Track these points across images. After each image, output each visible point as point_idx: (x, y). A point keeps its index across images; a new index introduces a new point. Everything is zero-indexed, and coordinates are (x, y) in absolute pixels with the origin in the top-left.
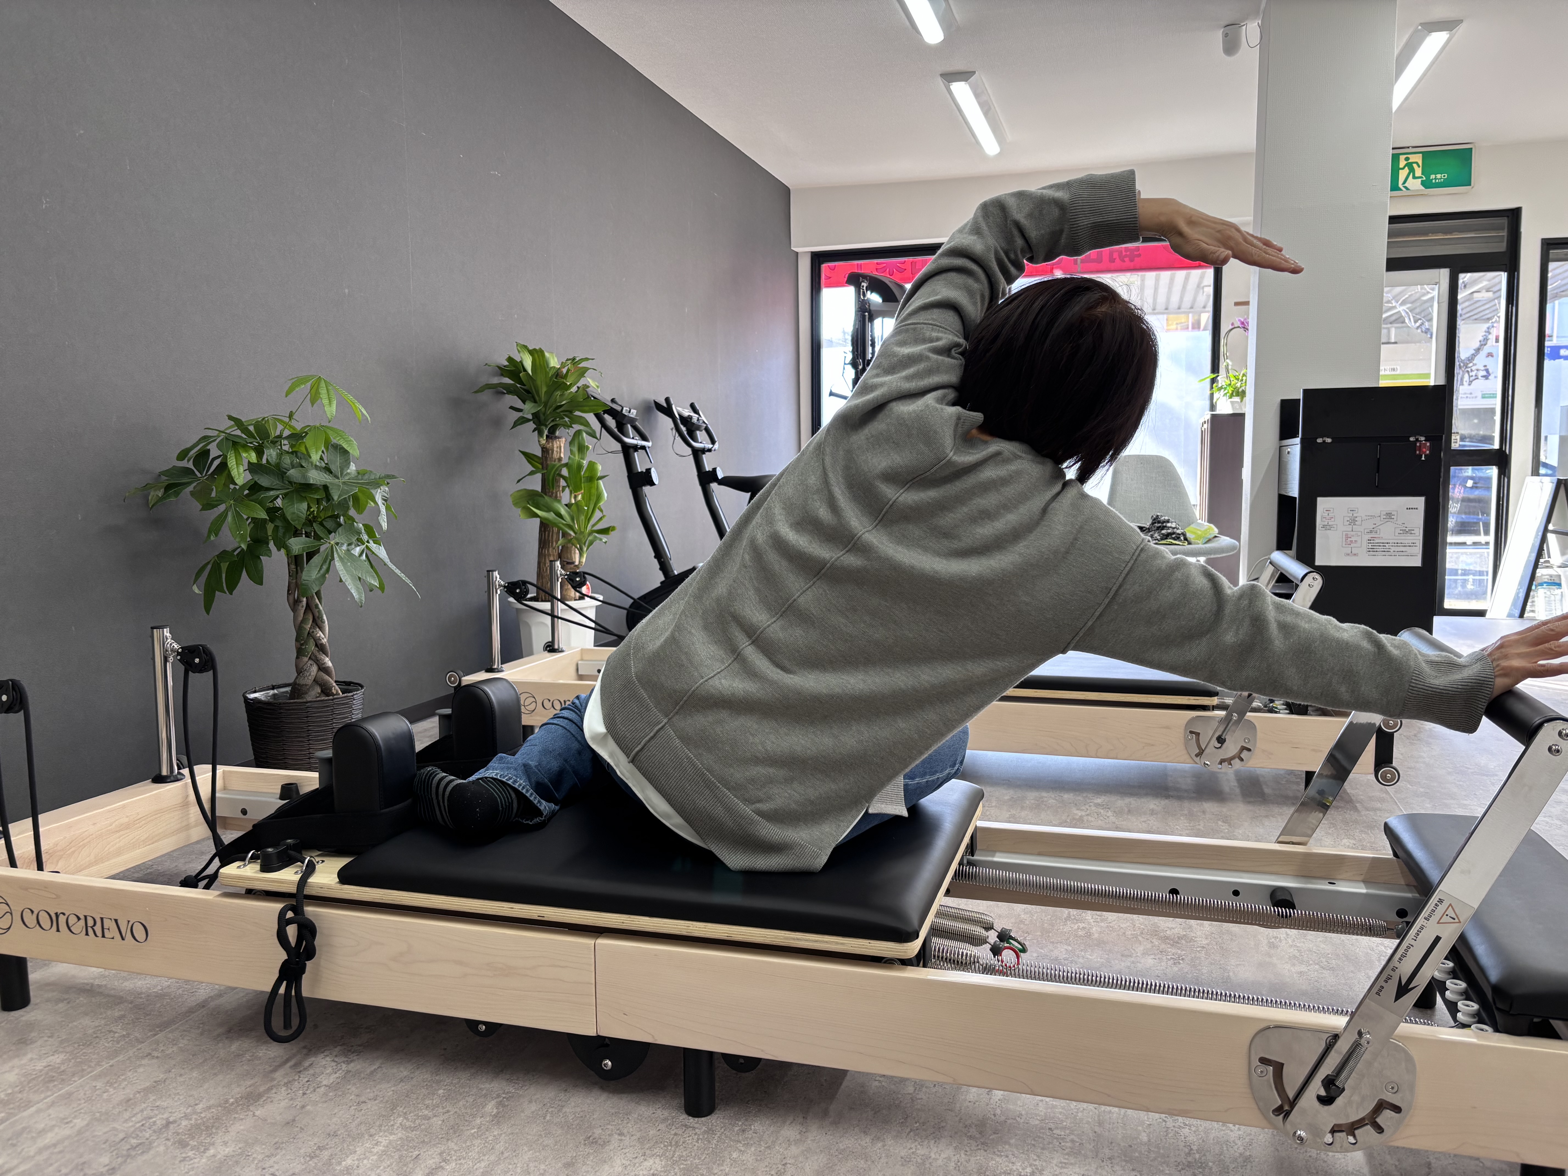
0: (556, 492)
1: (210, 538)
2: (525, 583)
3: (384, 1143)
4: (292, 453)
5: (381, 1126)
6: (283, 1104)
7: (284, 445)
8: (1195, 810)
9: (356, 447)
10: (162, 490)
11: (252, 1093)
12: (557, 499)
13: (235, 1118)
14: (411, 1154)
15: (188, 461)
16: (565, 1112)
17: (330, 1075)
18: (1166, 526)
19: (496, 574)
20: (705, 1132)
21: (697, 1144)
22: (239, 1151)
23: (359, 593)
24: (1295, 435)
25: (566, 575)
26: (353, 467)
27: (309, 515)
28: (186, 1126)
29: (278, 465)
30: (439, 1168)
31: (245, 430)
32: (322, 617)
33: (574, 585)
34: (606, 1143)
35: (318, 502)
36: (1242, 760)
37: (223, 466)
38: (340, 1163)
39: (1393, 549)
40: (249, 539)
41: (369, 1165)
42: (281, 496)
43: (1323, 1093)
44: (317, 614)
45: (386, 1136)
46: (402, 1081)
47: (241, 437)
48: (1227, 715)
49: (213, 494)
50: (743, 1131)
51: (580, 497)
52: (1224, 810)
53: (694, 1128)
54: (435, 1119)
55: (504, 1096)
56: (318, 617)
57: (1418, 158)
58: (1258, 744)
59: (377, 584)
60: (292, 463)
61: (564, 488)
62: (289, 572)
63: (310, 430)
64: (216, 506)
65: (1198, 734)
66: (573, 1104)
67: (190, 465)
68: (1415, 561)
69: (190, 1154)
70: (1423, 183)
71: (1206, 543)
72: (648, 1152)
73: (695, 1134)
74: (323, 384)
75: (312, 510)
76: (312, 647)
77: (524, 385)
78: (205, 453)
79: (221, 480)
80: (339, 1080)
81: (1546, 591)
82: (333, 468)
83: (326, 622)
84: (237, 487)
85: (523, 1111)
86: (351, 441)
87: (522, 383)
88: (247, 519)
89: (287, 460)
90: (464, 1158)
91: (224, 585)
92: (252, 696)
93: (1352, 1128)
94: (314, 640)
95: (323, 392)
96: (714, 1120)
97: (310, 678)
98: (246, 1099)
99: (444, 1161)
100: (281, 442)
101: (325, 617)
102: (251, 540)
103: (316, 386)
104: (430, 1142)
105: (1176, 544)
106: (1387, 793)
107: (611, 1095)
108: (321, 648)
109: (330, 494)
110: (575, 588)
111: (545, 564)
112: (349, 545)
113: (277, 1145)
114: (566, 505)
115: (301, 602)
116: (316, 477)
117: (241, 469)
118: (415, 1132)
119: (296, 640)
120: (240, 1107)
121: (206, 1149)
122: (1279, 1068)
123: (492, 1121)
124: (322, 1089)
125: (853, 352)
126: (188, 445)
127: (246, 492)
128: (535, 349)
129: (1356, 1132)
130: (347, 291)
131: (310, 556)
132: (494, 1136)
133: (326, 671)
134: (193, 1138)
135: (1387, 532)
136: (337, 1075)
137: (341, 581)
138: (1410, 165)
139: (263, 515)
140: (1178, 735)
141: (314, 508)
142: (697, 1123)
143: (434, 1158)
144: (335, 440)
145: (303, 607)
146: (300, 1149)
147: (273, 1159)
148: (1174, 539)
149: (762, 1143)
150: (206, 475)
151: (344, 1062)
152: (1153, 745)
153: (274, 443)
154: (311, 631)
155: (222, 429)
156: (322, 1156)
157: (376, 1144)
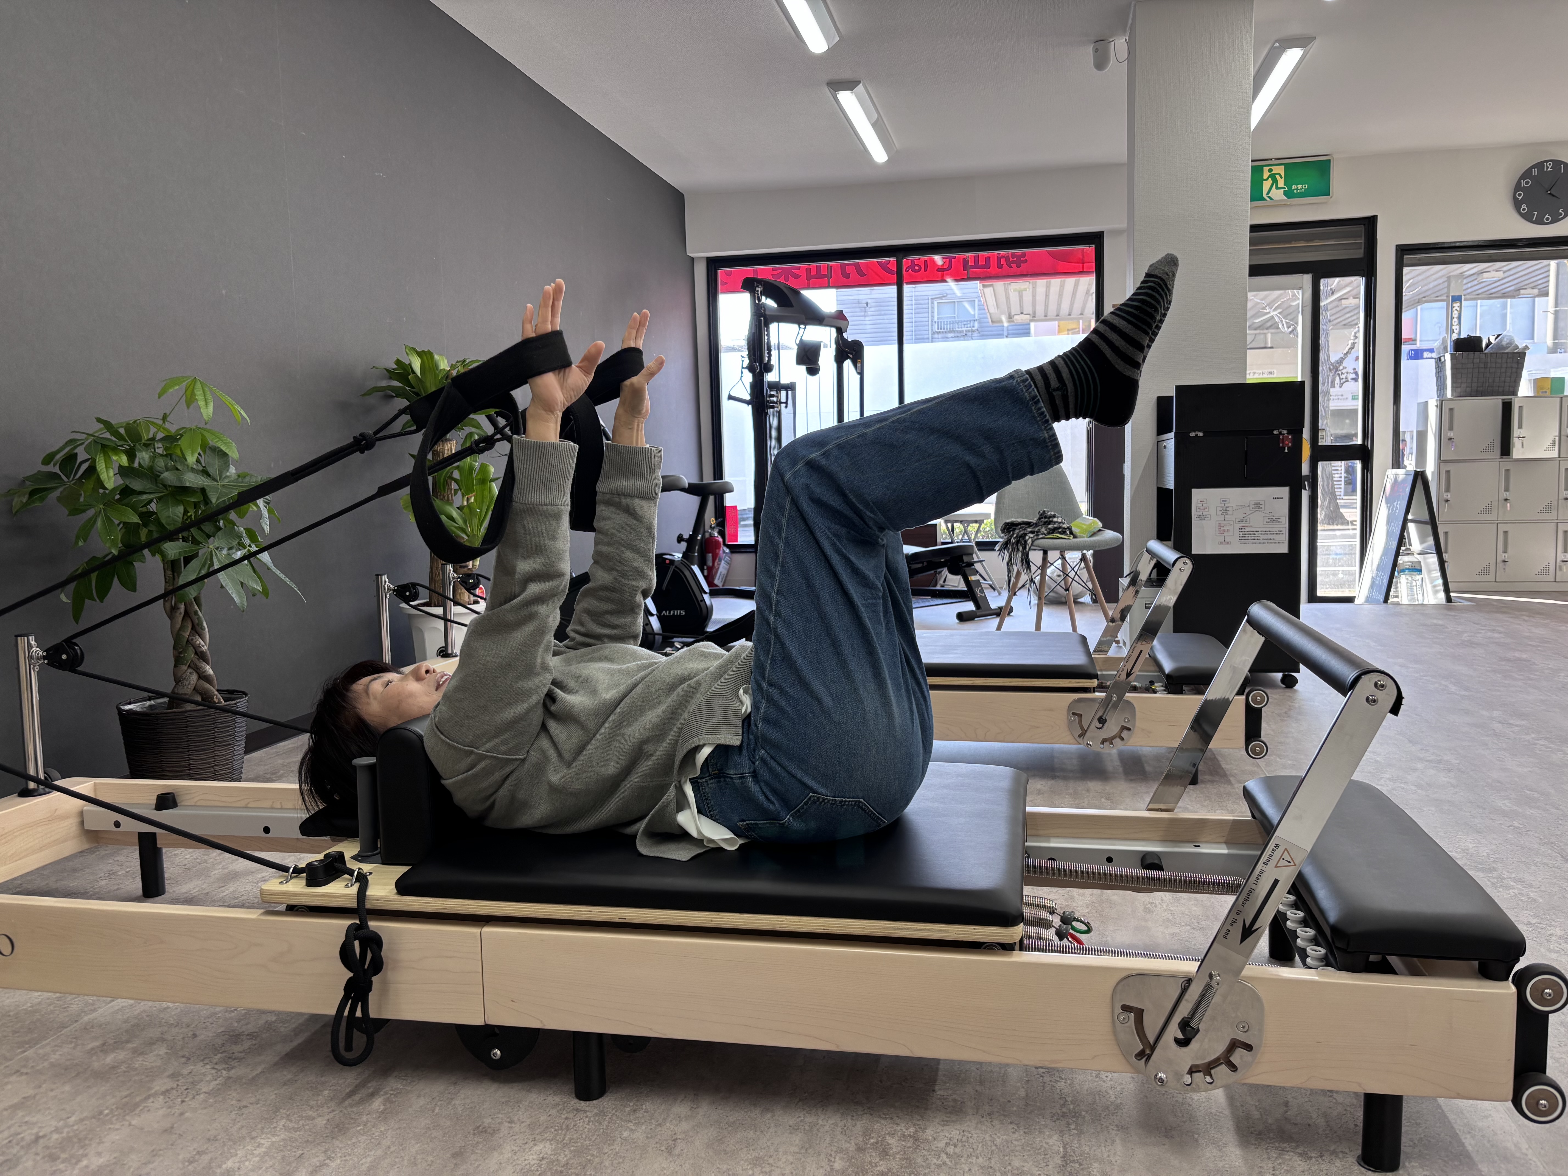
0: (448, 496)
1: (78, 544)
2: (414, 585)
3: (267, 1144)
4: (166, 456)
5: (263, 1128)
6: (161, 1112)
7: (158, 448)
8: (1080, 789)
9: (236, 450)
10: (27, 496)
11: (127, 1103)
12: (449, 502)
13: (110, 1128)
14: (294, 1154)
15: (55, 465)
16: (455, 1104)
17: (209, 1082)
18: (1052, 521)
19: (385, 578)
20: (596, 1114)
21: (588, 1126)
22: (114, 1160)
23: (240, 597)
24: (1171, 431)
25: (459, 577)
26: (232, 470)
27: (187, 520)
28: (57, 1139)
29: (151, 468)
30: (323, 1165)
31: (115, 433)
32: (202, 623)
33: (468, 587)
34: (495, 1131)
35: (196, 505)
36: (1122, 739)
37: (92, 470)
38: (220, 1167)
39: (1262, 537)
40: (120, 545)
41: (250, 1167)
42: (155, 500)
43: (1180, 1036)
44: (196, 621)
45: (269, 1138)
46: (285, 1084)
47: (111, 440)
48: (1107, 697)
49: (82, 499)
50: (635, 1111)
51: (472, 500)
52: (1107, 788)
53: (585, 1111)
54: (320, 1119)
55: (392, 1092)
56: (198, 625)
57: (1280, 170)
58: (1138, 723)
59: (259, 588)
60: (166, 466)
61: (456, 491)
62: (165, 579)
63: (185, 432)
64: (84, 511)
65: (1080, 716)
66: (463, 1096)
67: (57, 470)
68: (1284, 549)
69: (62, 1166)
70: (1285, 193)
71: (1091, 536)
72: (538, 1137)
73: (586, 1117)
74: (198, 385)
75: (189, 514)
76: (191, 655)
77: (413, 388)
78: (72, 457)
79: (90, 484)
80: (219, 1087)
81: (1407, 577)
82: (211, 471)
83: (207, 629)
84: (107, 492)
85: (411, 1106)
86: (229, 443)
87: (411, 386)
88: (119, 525)
89: (161, 463)
90: (350, 1155)
91: (94, 592)
92: (127, 707)
93: (1208, 1069)
94: (194, 648)
95: (199, 393)
96: (606, 1103)
97: (190, 687)
98: (122, 1109)
99: (329, 1158)
100: (154, 445)
101: (205, 624)
102: (124, 546)
103: (191, 387)
104: (314, 1141)
105: (1062, 538)
106: (1258, 766)
107: (502, 1085)
108: (202, 656)
109: (208, 498)
110: (469, 590)
111: (437, 568)
112: (230, 549)
113: (155, 1153)
114: (458, 508)
115: (178, 608)
116: (192, 480)
117: (111, 473)
118: (298, 1133)
119: (174, 648)
120: (115, 1118)
121: (79, 1161)
122: (1139, 1014)
123: (379, 1117)
124: (202, 1096)
125: (749, 356)
126: (54, 449)
127: (118, 497)
128: (423, 351)
129: (1213, 1071)
130: (224, 292)
131: (188, 560)
132: (381, 1132)
133: (207, 678)
134: (64, 1151)
135: (1257, 521)
136: (217, 1082)
137: (222, 587)
138: (1273, 177)
139: (135, 519)
140: (1062, 717)
141: (191, 513)
142: (588, 1106)
143: (317, 1156)
144: (213, 442)
145: (181, 614)
146: (179, 1154)
147: (151, 1166)
148: (1060, 533)
149: (653, 1121)
150: (73, 480)
151: (224, 1069)
152: (1038, 727)
153: (146, 445)
154: (190, 638)
155: (91, 432)
156: (200, 1161)
157: (258, 1146)
